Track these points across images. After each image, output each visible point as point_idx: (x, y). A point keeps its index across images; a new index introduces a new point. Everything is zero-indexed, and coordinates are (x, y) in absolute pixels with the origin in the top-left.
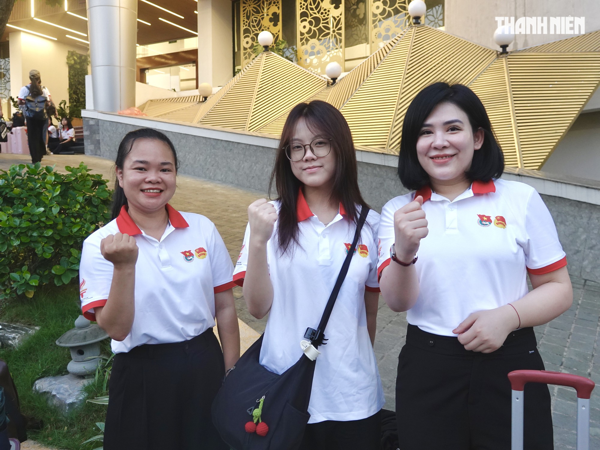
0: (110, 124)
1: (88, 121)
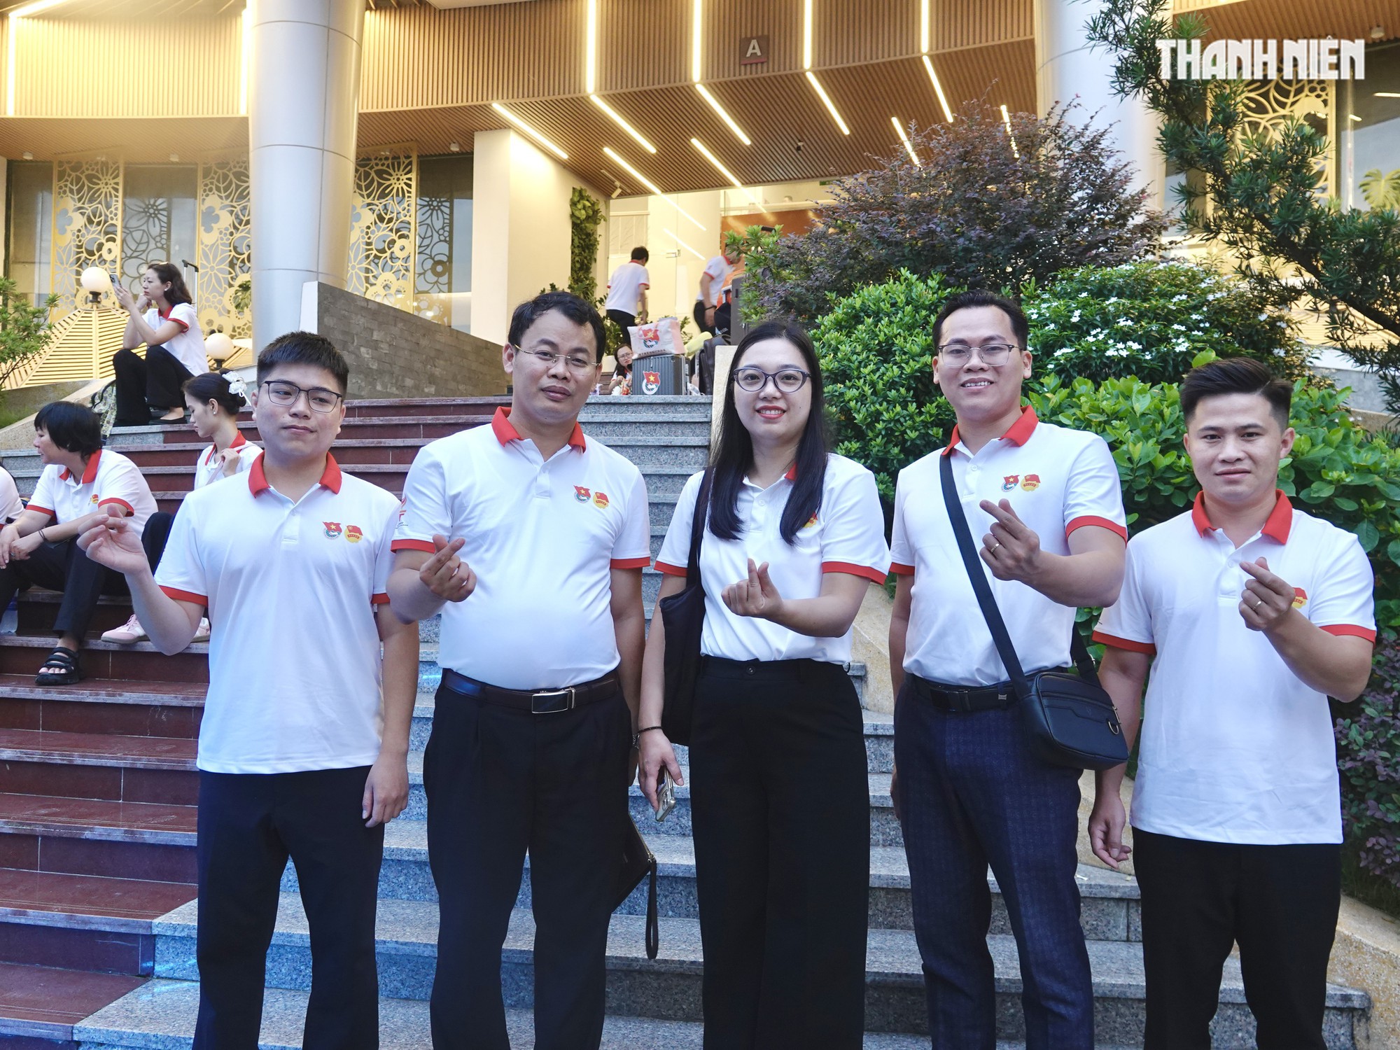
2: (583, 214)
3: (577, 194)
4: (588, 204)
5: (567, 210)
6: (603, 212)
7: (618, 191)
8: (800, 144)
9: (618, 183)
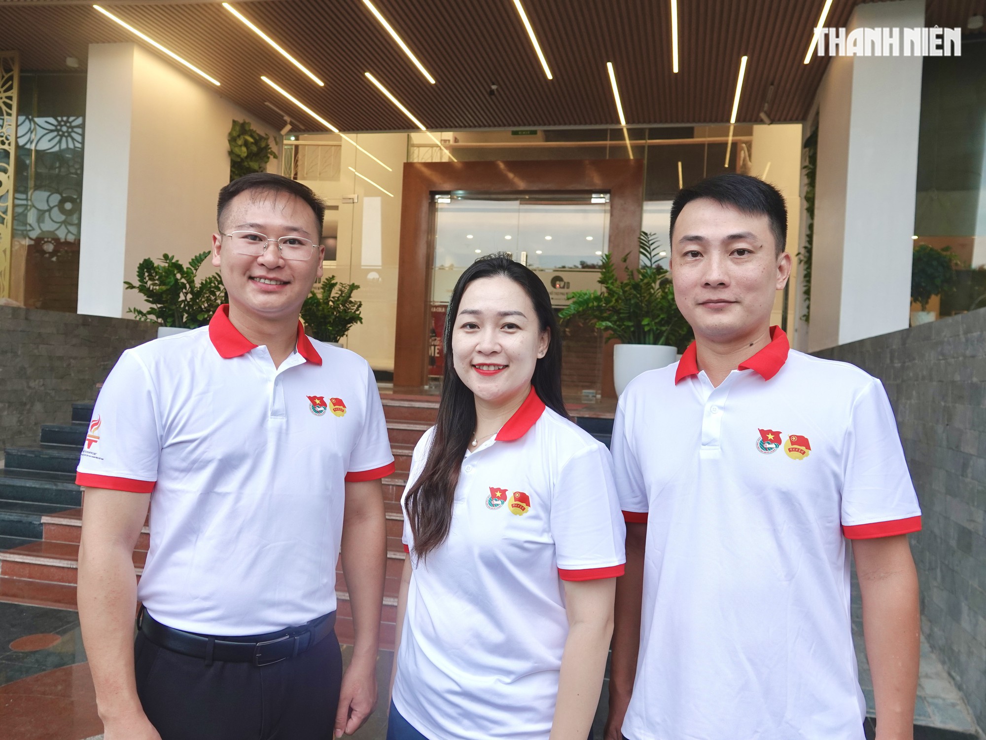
2: (243, 152)
3: (238, 128)
4: (251, 140)
5: (225, 145)
6: (274, 147)
7: (288, 127)
8: (494, 87)
9: (287, 118)
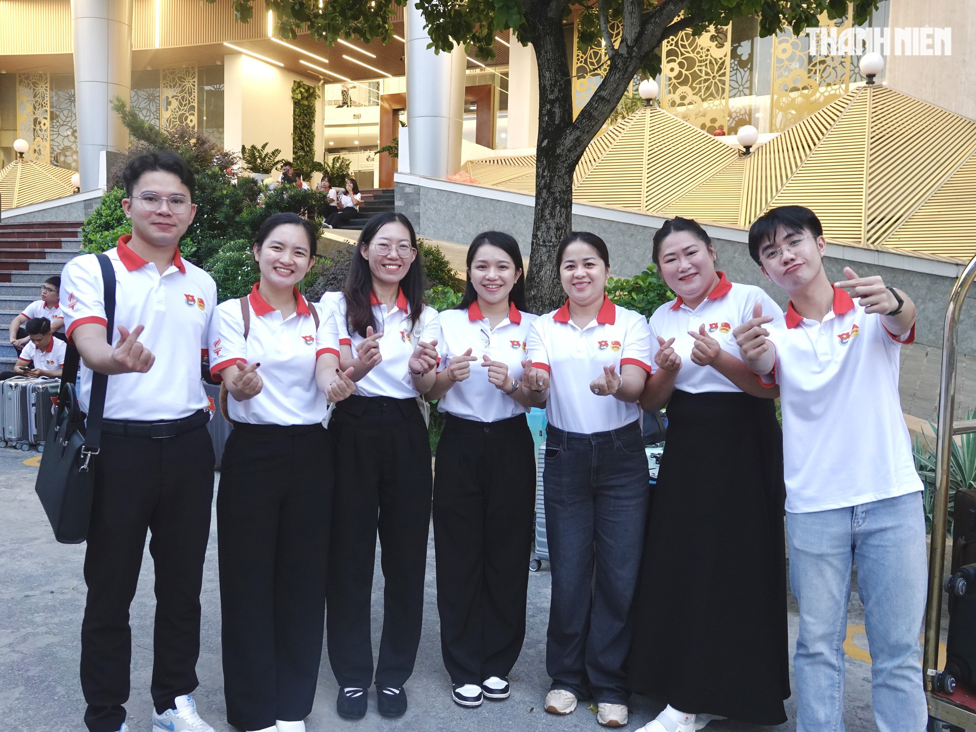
0: (438, 193)
1: (403, 188)
